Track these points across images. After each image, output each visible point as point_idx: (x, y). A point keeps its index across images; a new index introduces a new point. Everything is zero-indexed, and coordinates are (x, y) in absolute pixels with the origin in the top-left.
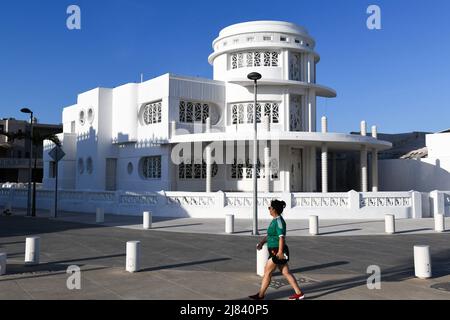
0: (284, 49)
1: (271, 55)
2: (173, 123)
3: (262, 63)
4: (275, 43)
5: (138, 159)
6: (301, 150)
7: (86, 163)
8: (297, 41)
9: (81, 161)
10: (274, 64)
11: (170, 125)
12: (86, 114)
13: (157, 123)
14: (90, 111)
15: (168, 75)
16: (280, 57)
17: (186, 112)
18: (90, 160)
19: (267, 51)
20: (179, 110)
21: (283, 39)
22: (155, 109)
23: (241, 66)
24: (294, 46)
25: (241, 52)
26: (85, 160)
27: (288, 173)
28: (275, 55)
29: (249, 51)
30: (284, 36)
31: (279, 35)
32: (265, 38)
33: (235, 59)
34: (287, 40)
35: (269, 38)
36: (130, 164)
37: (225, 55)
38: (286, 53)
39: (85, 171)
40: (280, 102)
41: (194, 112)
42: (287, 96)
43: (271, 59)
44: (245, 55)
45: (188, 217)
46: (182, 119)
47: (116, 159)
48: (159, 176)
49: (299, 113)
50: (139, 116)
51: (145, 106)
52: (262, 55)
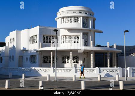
0: (81, 16)
1: (76, 18)
2: (40, 43)
3: (73, 21)
4: (77, 14)
5: (30, 56)
6: (88, 53)
7: (12, 58)
8: (86, 13)
9: (10, 56)
10: (77, 22)
11: (39, 44)
12: (12, 40)
13: (36, 43)
14: (13, 39)
15: (38, 26)
16: (79, 19)
17: (45, 39)
18: (13, 56)
19: (75, 17)
20: (42, 39)
21: (80, 13)
22: (35, 38)
23: (65, 22)
24: (85, 15)
25: (66, 17)
26: (12, 56)
27: (82, 61)
28: (78, 18)
29: (68, 17)
30: (81, 11)
31: (79, 11)
32: (74, 13)
33: (63, 20)
34: (82, 13)
35: (75, 13)
36: (27, 58)
37: (60, 18)
38: (82, 17)
39: (12, 60)
40: (79, 35)
41: (48, 39)
42: (82, 33)
43: (76, 20)
44: (67, 19)
45: (41, 76)
46: (44, 42)
47: (22, 56)
48: (36, 62)
49: (87, 39)
50: (30, 41)
51: (32, 37)
52: (73, 18)
